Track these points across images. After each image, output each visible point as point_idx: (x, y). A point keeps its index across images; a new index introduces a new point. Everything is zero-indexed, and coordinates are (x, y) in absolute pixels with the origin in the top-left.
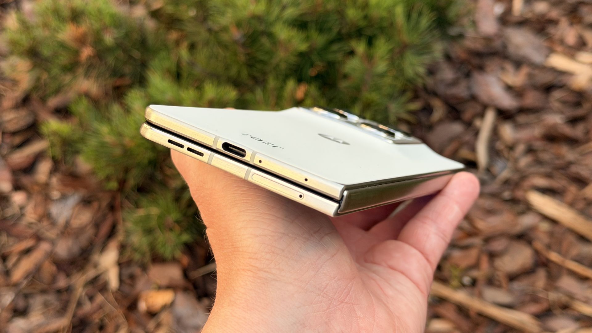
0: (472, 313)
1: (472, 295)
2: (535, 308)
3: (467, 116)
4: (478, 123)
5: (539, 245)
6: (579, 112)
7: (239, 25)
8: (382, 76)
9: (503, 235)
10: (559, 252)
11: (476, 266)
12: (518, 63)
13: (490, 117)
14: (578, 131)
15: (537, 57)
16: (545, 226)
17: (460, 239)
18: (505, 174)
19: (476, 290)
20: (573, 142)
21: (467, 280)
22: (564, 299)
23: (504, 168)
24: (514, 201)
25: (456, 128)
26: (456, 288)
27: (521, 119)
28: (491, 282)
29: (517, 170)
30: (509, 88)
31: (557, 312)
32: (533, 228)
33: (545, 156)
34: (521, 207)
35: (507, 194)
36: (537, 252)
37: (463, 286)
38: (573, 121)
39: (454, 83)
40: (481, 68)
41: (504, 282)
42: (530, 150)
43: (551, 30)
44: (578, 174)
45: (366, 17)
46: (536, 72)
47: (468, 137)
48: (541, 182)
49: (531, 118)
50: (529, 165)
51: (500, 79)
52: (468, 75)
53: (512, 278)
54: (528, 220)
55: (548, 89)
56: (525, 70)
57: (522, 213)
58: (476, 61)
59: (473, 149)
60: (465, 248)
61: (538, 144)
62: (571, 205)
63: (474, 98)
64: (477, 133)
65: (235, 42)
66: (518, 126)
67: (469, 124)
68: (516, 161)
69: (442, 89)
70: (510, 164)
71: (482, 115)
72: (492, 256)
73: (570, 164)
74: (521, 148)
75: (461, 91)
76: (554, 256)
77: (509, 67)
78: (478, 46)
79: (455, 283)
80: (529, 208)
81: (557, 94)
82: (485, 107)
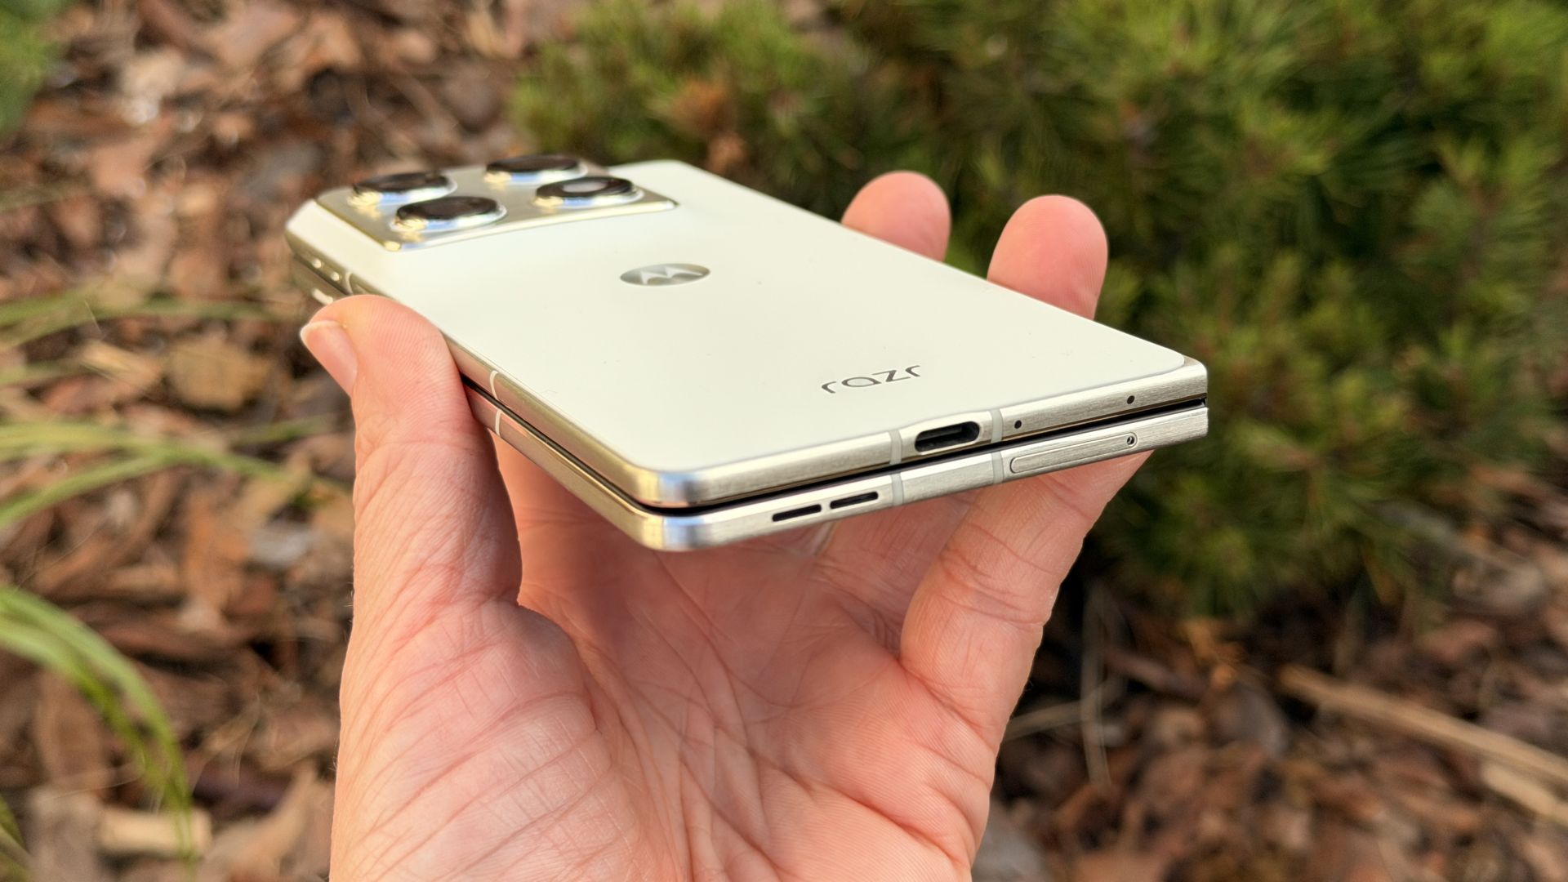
7: (1142, 98)
8: (1519, 236)
45: (1476, 74)
65: (1129, 143)
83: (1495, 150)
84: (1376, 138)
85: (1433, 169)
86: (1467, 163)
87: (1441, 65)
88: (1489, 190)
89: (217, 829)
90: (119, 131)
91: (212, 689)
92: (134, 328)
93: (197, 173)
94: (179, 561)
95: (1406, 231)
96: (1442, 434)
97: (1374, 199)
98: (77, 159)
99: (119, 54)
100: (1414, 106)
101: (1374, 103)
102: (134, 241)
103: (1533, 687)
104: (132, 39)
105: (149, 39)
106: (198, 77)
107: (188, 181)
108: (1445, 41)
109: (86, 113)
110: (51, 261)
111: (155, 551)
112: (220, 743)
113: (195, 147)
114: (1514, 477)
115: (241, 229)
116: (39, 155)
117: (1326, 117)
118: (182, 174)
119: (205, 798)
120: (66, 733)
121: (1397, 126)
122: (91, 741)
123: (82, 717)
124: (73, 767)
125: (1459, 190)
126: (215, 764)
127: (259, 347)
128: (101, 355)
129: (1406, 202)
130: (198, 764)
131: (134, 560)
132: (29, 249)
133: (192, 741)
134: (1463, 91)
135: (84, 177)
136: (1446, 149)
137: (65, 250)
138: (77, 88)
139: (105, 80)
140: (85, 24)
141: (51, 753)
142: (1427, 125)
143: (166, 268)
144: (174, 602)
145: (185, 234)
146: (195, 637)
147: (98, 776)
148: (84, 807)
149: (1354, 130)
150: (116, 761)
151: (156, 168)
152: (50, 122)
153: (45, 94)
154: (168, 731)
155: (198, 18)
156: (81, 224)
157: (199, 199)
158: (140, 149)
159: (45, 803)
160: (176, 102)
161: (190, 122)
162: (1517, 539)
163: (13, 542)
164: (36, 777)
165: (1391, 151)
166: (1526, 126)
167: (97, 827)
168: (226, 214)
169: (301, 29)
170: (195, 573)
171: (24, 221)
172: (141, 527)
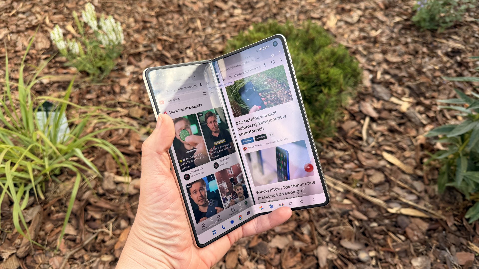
0: (360, 198)
1: (360, 191)
2: (384, 198)
3: (358, 119)
4: (362, 121)
5: (386, 173)
6: (403, 121)
9: (372, 168)
10: (394, 177)
11: (362, 180)
12: (379, 99)
13: (367, 120)
14: (401, 129)
15: (386, 98)
16: (388, 166)
17: (356, 168)
18: (373, 144)
19: (362, 189)
20: (400, 133)
21: (358, 185)
22: (396, 195)
23: (373, 141)
24: (376, 155)
25: (354, 123)
26: (354, 188)
27: (379, 122)
28: (367, 187)
29: (378, 143)
30: (375, 109)
31: (393, 200)
32: (385, 166)
33: (388, 138)
34: (379, 158)
35: (373, 152)
36: (386, 176)
37: (357, 187)
38: (400, 125)
39: (353, 105)
40: (364, 100)
41: (373, 187)
42: (383, 135)
43: (391, 87)
44: (402, 146)
46: (386, 103)
47: (359, 127)
48: (388, 148)
49: (384, 122)
50: (383, 141)
51: (371, 105)
52: (358, 102)
53: (376, 185)
54: (382, 163)
55: (390, 111)
56: (381, 102)
57: (380, 160)
58: (362, 97)
59: (361, 133)
60: (357, 172)
61: (386, 133)
62: (399, 158)
63: (361, 111)
64: (362, 126)
66: (378, 125)
67: (359, 122)
68: (378, 139)
69: (348, 107)
70: (375, 140)
71: (364, 119)
72: (369, 176)
73: (399, 141)
74: (379, 134)
75: (356, 108)
76: (392, 178)
77: (375, 100)
78: (363, 90)
79: (354, 185)
80: (383, 158)
81: (394, 113)
82: (366, 116)
83: (330, 89)
84: (313, 87)
85: (321, 92)
86: (326, 91)
87: (323, 76)
88: (329, 95)
89: (132, 179)
90: (124, 76)
91: (133, 158)
92: (124, 105)
93: (135, 84)
94: (129, 140)
95: (317, 100)
96: (320, 130)
97: (312, 95)
98: (117, 80)
99: (125, 65)
100: (318, 83)
101: (313, 81)
102: (125, 93)
103: (332, 169)
104: (127, 63)
105: (129, 64)
106: (136, 69)
107: (134, 85)
108: (324, 73)
109: (119, 74)
110: (112, 95)
111: (125, 138)
112: (133, 167)
113: (135, 79)
114: (330, 139)
115: (142, 92)
116: (111, 79)
117: (306, 83)
118: (133, 83)
119: (131, 175)
120: (110, 164)
121: (316, 85)
122: (114, 165)
123: (113, 162)
124: (111, 169)
125: (324, 95)
126: (133, 169)
127: (144, 109)
128: (119, 109)
129: (316, 96)
130: (130, 169)
131: (122, 139)
132: (109, 93)
133: (130, 166)
134: (326, 80)
135: (118, 83)
136: (323, 88)
137: (114, 93)
138: (118, 70)
139: (123, 69)
140: (120, 61)
141: (108, 167)
142: (320, 86)
143: (130, 97)
144: (128, 145)
145: (133, 92)
146: (131, 151)
147: (115, 170)
148: (112, 175)
149: (310, 85)
150: (118, 168)
151: (129, 82)
152: (113, 75)
153: (113, 71)
154: (127, 164)
155: (137, 61)
156: (117, 90)
157: (136, 87)
158: (127, 79)
159: (106, 174)
160: (133, 73)
161: (135, 76)
162: (330, 148)
163: (104, 135)
164: (105, 170)
165: (315, 88)
166: (335, 86)
167: (114, 178)
168: (140, 90)
169: (153, 63)
170: (131, 141)
171: (109, 88)
172: (124, 134)
